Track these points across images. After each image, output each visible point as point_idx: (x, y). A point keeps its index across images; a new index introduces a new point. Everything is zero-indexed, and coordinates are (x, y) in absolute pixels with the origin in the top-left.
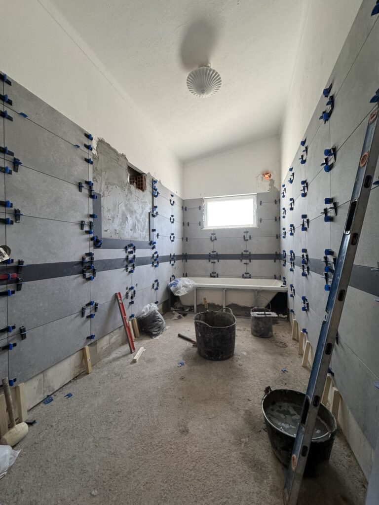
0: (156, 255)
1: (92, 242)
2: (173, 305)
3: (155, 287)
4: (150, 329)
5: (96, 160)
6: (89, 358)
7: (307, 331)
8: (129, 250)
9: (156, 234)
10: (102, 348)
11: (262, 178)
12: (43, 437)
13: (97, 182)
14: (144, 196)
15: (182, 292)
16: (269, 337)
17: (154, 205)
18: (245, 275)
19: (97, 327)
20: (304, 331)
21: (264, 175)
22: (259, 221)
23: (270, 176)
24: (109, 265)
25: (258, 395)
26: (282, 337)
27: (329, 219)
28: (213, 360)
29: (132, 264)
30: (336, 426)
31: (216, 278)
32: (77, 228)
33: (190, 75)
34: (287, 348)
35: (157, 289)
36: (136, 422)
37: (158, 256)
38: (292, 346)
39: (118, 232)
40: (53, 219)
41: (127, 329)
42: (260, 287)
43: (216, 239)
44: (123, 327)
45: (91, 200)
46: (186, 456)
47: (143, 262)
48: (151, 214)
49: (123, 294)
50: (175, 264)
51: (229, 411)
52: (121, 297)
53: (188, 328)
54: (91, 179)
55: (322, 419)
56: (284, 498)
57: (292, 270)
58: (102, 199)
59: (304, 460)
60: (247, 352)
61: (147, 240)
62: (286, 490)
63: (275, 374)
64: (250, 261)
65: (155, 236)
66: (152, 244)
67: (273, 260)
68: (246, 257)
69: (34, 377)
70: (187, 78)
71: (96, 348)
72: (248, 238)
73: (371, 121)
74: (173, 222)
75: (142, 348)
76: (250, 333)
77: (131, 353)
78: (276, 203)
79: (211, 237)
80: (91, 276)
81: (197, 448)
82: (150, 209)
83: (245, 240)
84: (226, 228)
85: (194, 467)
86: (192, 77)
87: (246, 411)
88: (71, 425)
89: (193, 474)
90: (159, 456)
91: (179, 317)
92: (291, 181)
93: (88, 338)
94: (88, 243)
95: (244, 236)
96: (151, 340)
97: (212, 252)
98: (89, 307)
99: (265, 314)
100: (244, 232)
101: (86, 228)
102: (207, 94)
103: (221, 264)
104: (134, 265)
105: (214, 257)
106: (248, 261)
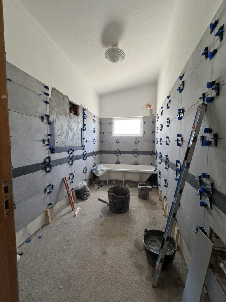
0: (85, 153)
1: (50, 150)
2: (94, 180)
3: (85, 172)
4: (82, 196)
5: (51, 102)
6: (49, 215)
7: (166, 197)
8: (70, 152)
9: (85, 141)
10: (56, 209)
11: (146, 108)
12: (29, 261)
13: (52, 114)
14: (78, 119)
15: (100, 174)
16: (147, 199)
17: (84, 124)
18: (135, 163)
19: (54, 198)
20: (165, 197)
21: (147, 106)
22: (144, 133)
23: (150, 107)
24: (60, 162)
25: (141, 232)
26: (153, 199)
27: (178, 145)
28: (117, 213)
29: (72, 160)
30: (177, 247)
31: (119, 165)
32: (41, 143)
33: (107, 51)
34: (156, 205)
35: (86, 172)
36: (79, 250)
37: (86, 154)
38: (159, 204)
39: (64, 142)
40: (28, 140)
41: (70, 197)
42: (143, 171)
43: (119, 142)
44: (68, 196)
45: (49, 126)
46: (106, 265)
47: (78, 158)
48: (82, 129)
49: (67, 178)
50: (95, 157)
51: (127, 241)
52: (66, 180)
53: (104, 194)
54: (48, 114)
55: (171, 243)
56: (152, 281)
57: (160, 163)
58: (55, 124)
59: (162, 264)
60: (136, 208)
61: (80, 145)
62: (153, 278)
63: (150, 220)
64: (138, 155)
65: (84, 142)
66: (83, 147)
67: (151, 155)
68: (136, 153)
69: (20, 229)
70: (105, 52)
71: (53, 209)
72: (137, 142)
73: (199, 109)
74: (94, 133)
75: (79, 207)
76: (137, 197)
77: (73, 211)
78: (153, 123)
79: (116, 141)
80: (50, 170)
81: (111, 261)
82: (82, 126)
83: (136, 143)
84: (125, 136)
85: (110, 270)
86: (108, 52)
87: (135, 241)
88: (44, 254)
89: (110, 274)
90: (92, 266)
91: (98, 188)
92: (162, 115)
93: (49, 205)
94: (47, 151)
95: (135, 141)
96: (83, 202)
97: (117, 149)
98: (49, 187)
99: (145, 187)
100: (135, 139)
101: (46, 143)
102: (117, 62)
103: (122, 157)
104: (73, 160)
105: (118, 152)
106: (137, 155)
